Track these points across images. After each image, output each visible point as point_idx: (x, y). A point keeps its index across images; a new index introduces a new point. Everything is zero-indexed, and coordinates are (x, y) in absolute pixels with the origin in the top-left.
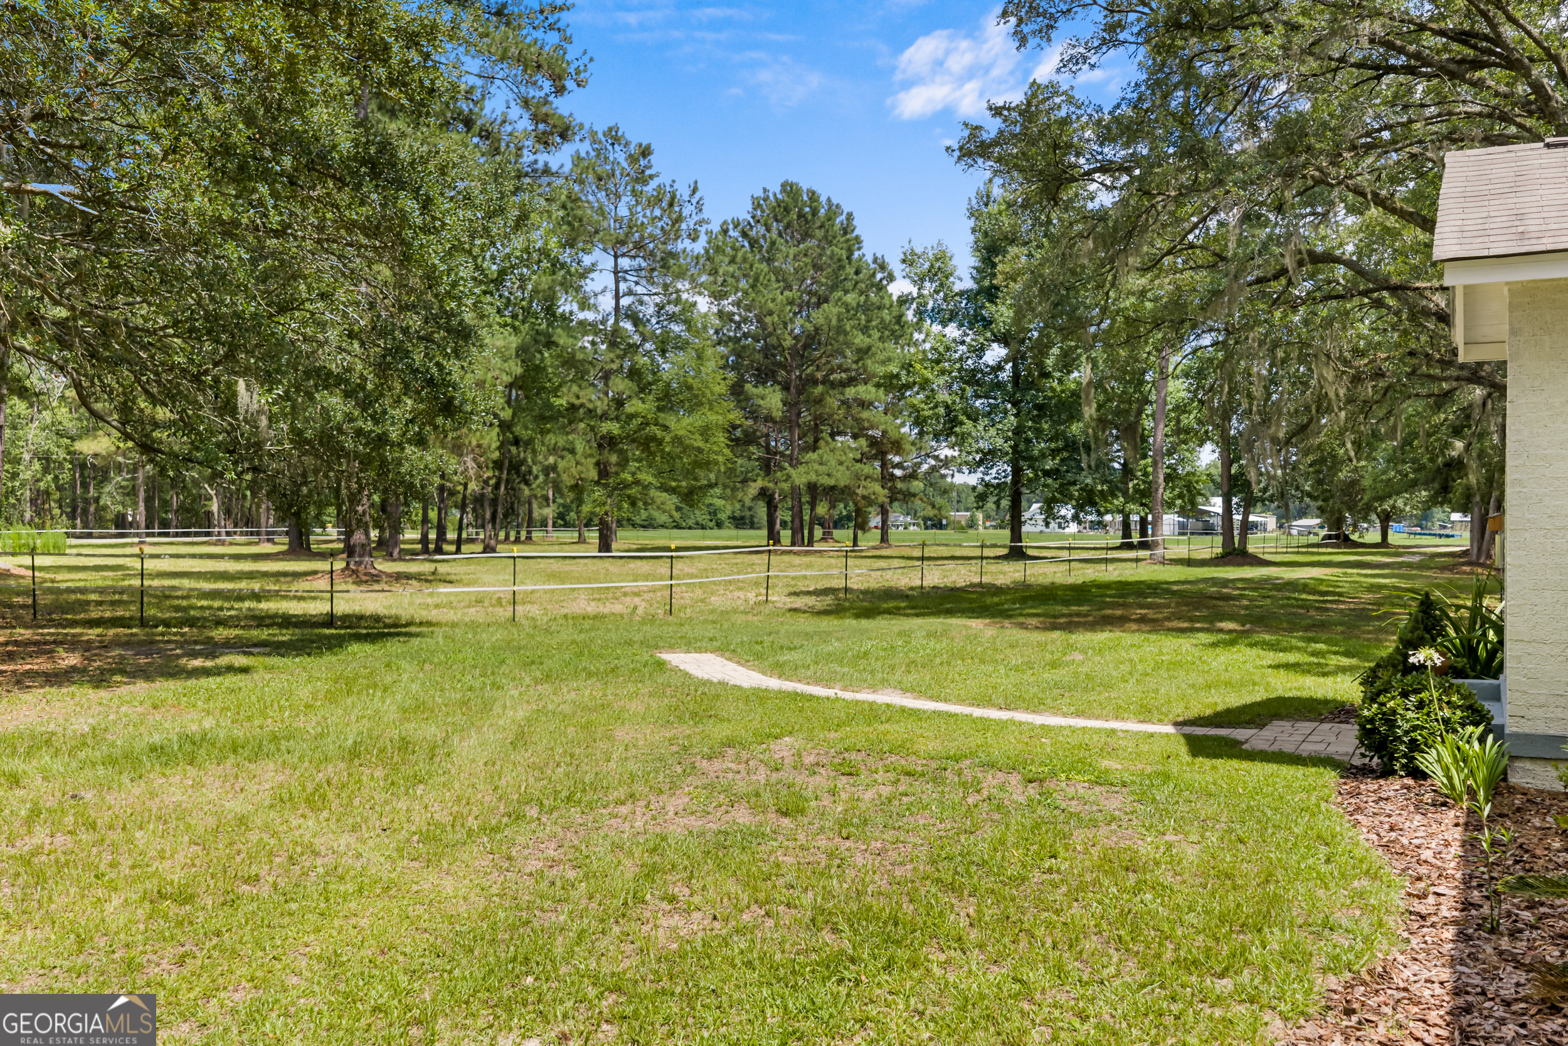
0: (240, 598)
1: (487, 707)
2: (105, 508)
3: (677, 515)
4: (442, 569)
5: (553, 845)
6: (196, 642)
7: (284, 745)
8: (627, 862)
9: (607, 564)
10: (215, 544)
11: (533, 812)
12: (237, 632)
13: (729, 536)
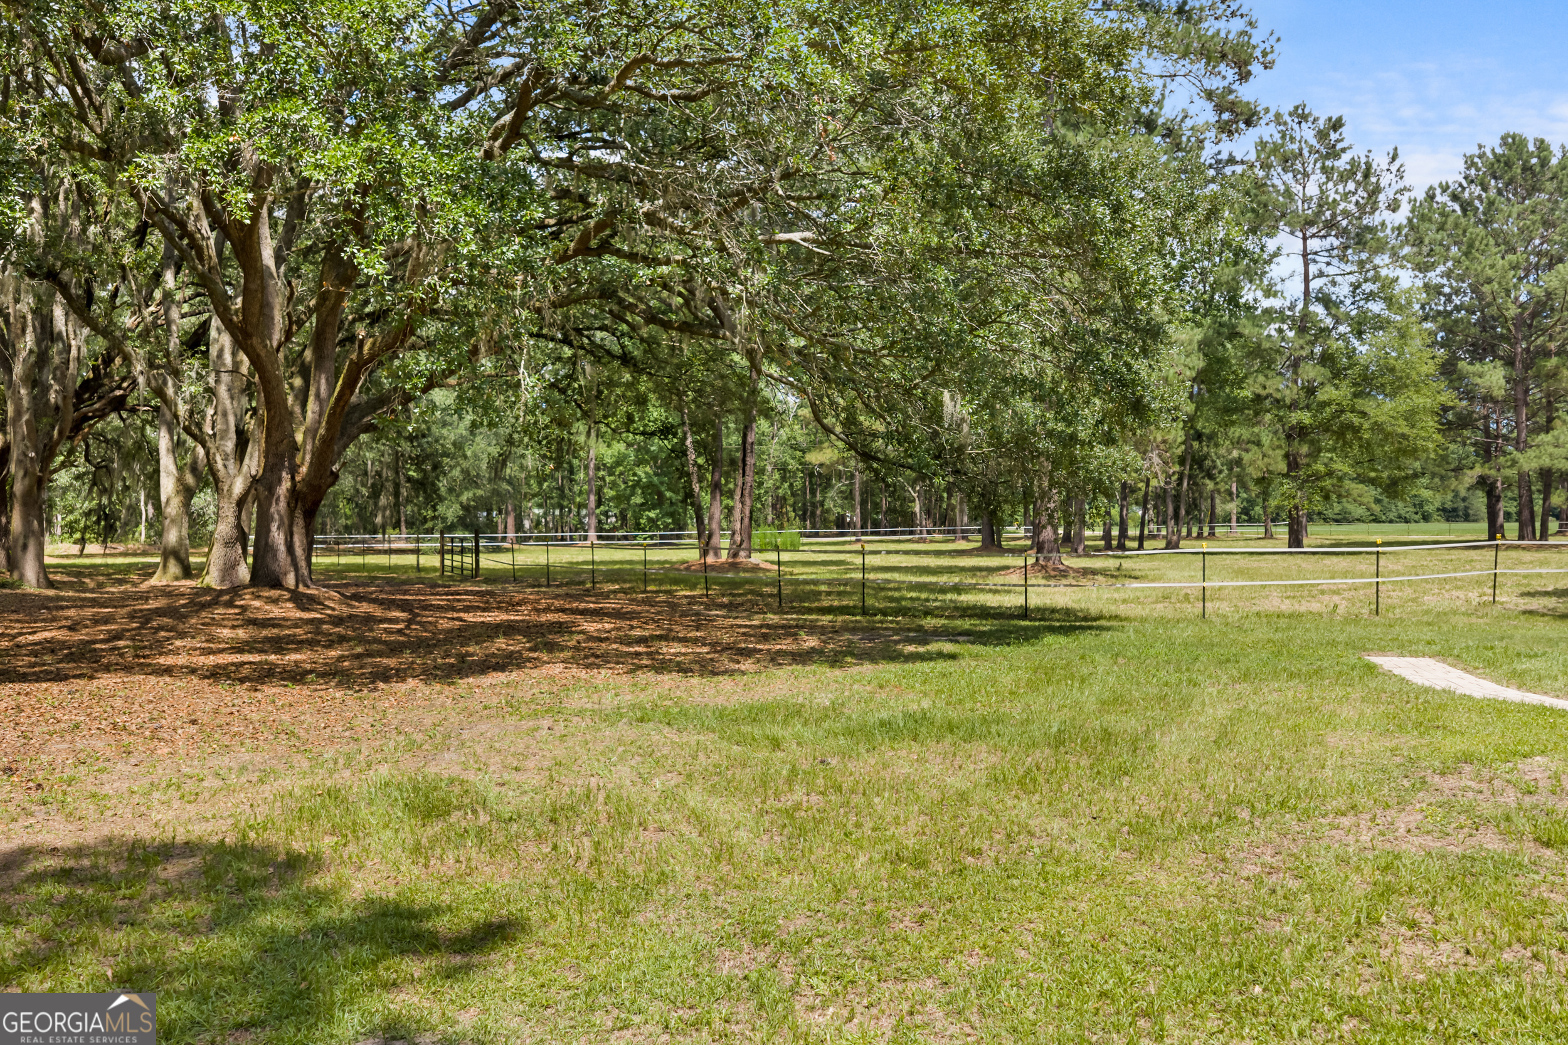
0: (943, 590)
1: (1185, 703)
2: (828, 511)
3: (1376, 508)
4: (1127, 564)
5: (1270, 852)
6: (909, 630)
7: (994, 729)
8: (1355, 878)
9: (1299, 560)
10: (918, 542)
11: (1245, 814)
12: (943, 621)
13: (1439, 529)
